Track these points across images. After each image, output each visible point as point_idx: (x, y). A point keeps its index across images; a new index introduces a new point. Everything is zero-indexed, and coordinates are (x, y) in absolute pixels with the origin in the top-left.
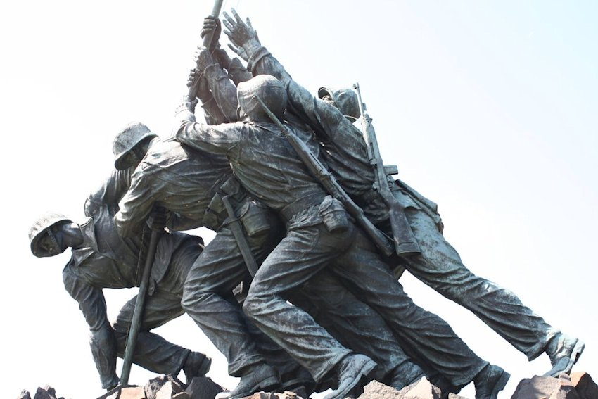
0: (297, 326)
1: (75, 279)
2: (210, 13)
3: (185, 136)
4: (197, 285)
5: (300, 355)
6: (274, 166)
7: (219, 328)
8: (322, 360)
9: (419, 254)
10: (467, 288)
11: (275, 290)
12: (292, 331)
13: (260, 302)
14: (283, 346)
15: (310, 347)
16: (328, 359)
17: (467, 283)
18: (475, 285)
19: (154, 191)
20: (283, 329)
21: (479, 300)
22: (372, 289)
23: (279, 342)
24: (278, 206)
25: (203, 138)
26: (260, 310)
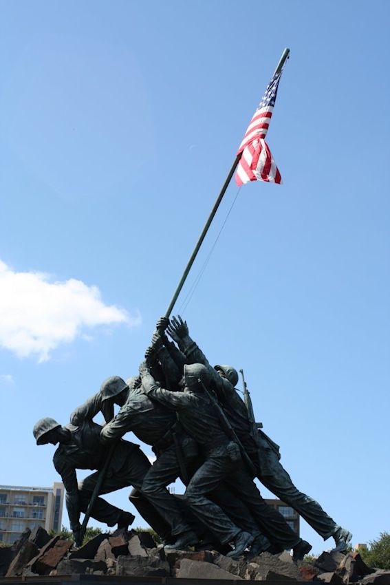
0: (215, 514)
1: (64, 462)
2: (164, 316)
3: (154, 396)
4: (153, 482)
5: (215, 529)
6: (205, 421)
7: (168, 508)
8: (227, 534)
9: (272, 477)
10: (296, 498)
11: (203, 492)
12: (212, 516)
13: (194, 498)
14: (206, 523)
15: (221, 526)
16: (231, 533)
17: (296, 496)
18: (300, 497)
19: (133, 424)
20: (207, 514)
21: (302, 506)
22: (246, 493)
23: (203, 521)
24: (203, 443)
25: (167, 399)
26: (195, 502)
